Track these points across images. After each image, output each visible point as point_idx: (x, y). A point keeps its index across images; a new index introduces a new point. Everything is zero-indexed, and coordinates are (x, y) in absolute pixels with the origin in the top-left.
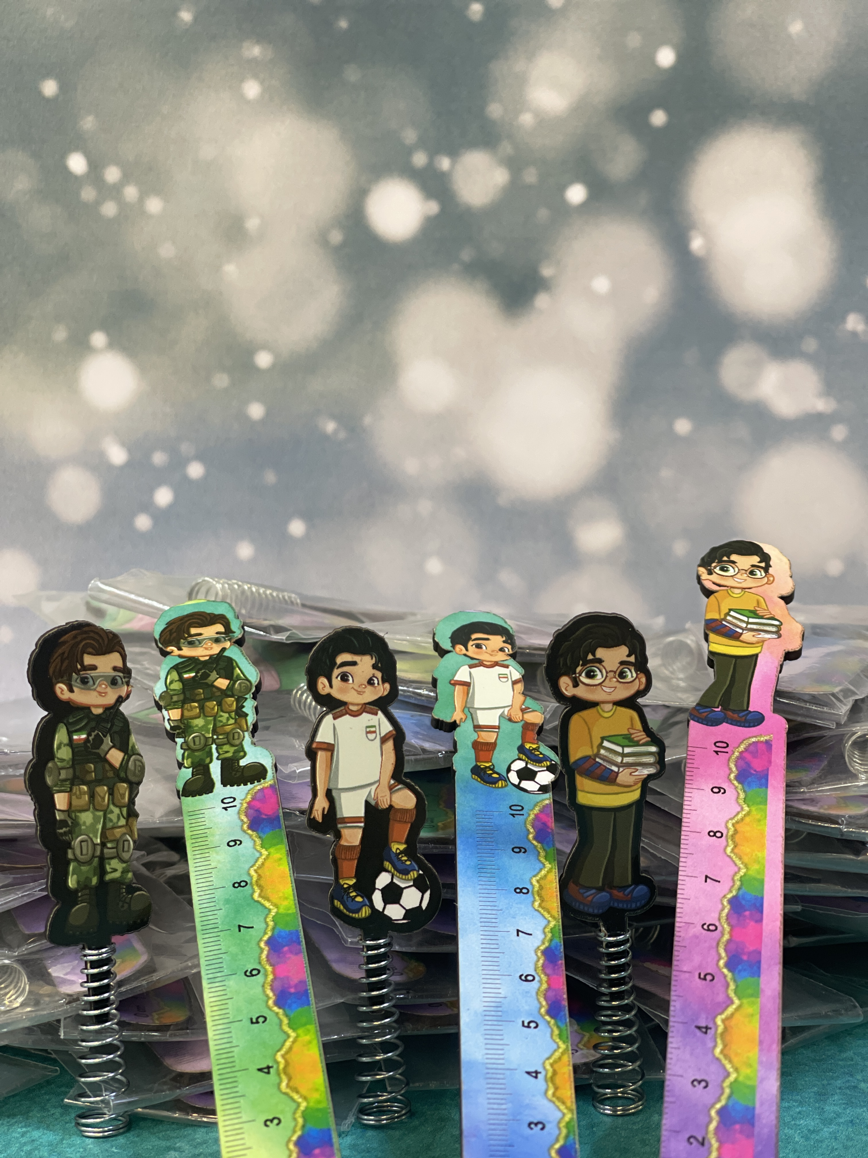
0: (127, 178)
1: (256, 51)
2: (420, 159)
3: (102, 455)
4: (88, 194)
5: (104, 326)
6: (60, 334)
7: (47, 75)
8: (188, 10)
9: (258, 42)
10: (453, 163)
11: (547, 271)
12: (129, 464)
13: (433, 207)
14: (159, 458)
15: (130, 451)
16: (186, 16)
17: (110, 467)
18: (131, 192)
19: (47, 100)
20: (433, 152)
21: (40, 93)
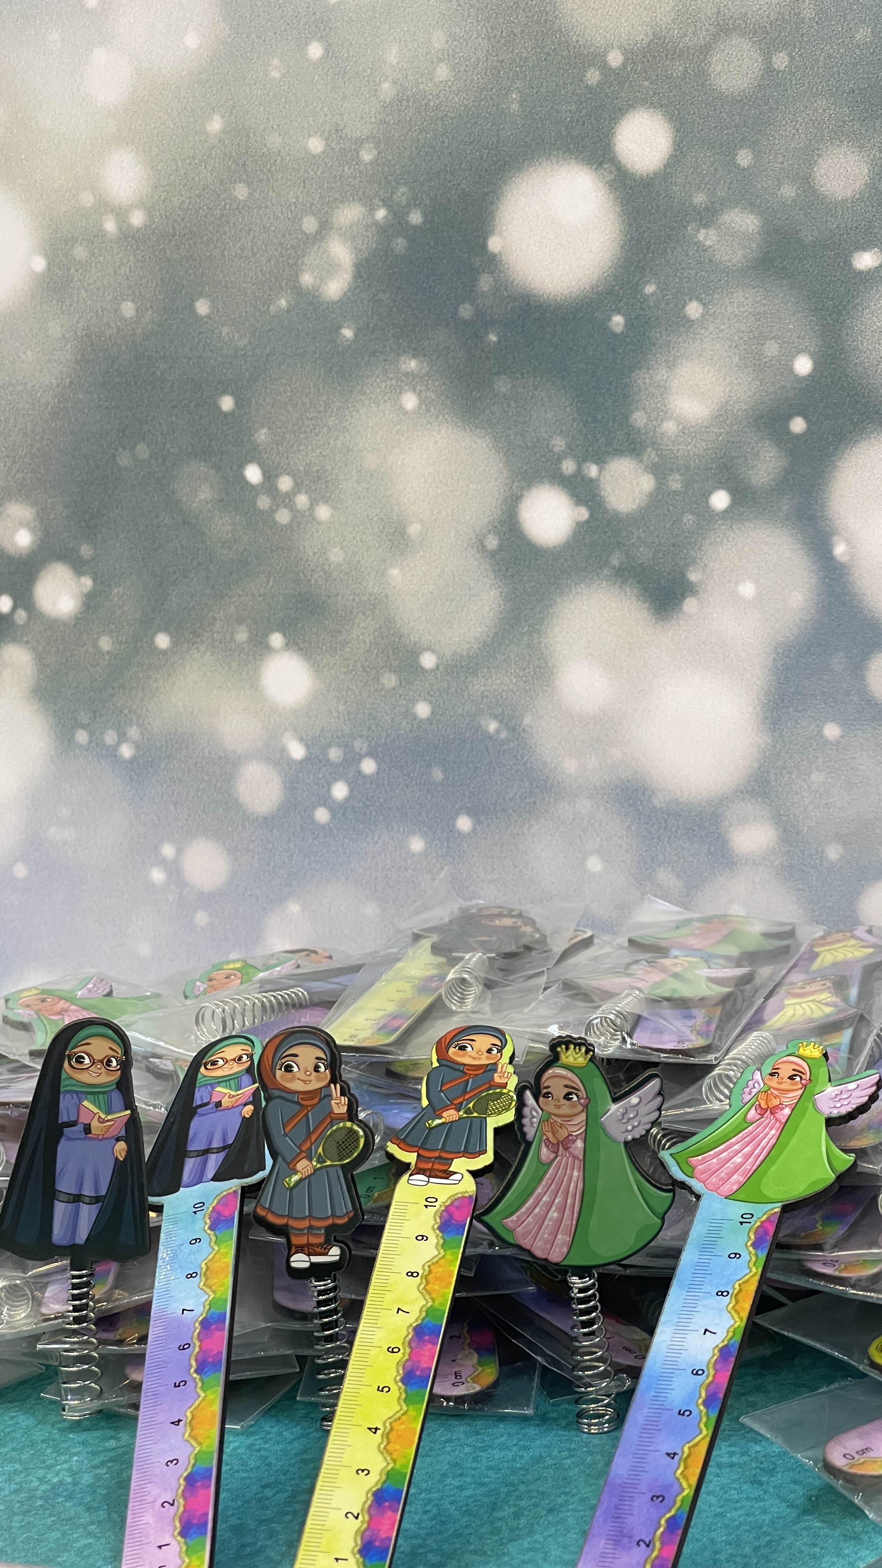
0: (298, 487)
1: (413, 365)
2: (568, 466)
3: (283, 750)
4: (264, 502)
5: (281, 628)
6: (242, 635)
7: (224, 392)
8: (349, 327)
9: (414, 356)
10: (601, 470)
11: (693, 576)
12: (307, 759)
13: (583, 513)
14: (335, 754)
15: (307, 747)
16: (348, 333)
17: (290, 761)
18: (302, 500)
19: (226, 415)
20: (581, 462)
21: (218, 408)
